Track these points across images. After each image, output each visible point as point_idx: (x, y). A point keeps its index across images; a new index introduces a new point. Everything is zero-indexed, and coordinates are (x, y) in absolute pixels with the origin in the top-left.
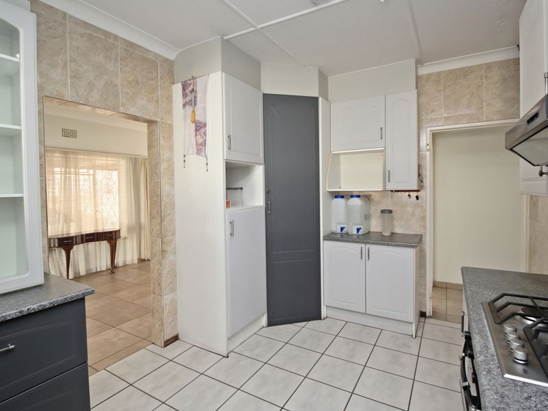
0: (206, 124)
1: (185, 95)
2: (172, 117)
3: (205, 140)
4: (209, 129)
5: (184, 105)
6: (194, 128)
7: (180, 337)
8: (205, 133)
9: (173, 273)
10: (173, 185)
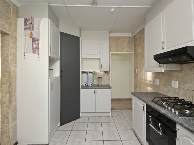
0: (39, 40)
1: (26, 24)
2: (17, 33)
3: (38, 47)
4: (40, 42)
5: (25, 29)
6: (31, 41)
7: (19, 143)
8: (38, 44)
9: (15, 111)
10: (16, 67)
